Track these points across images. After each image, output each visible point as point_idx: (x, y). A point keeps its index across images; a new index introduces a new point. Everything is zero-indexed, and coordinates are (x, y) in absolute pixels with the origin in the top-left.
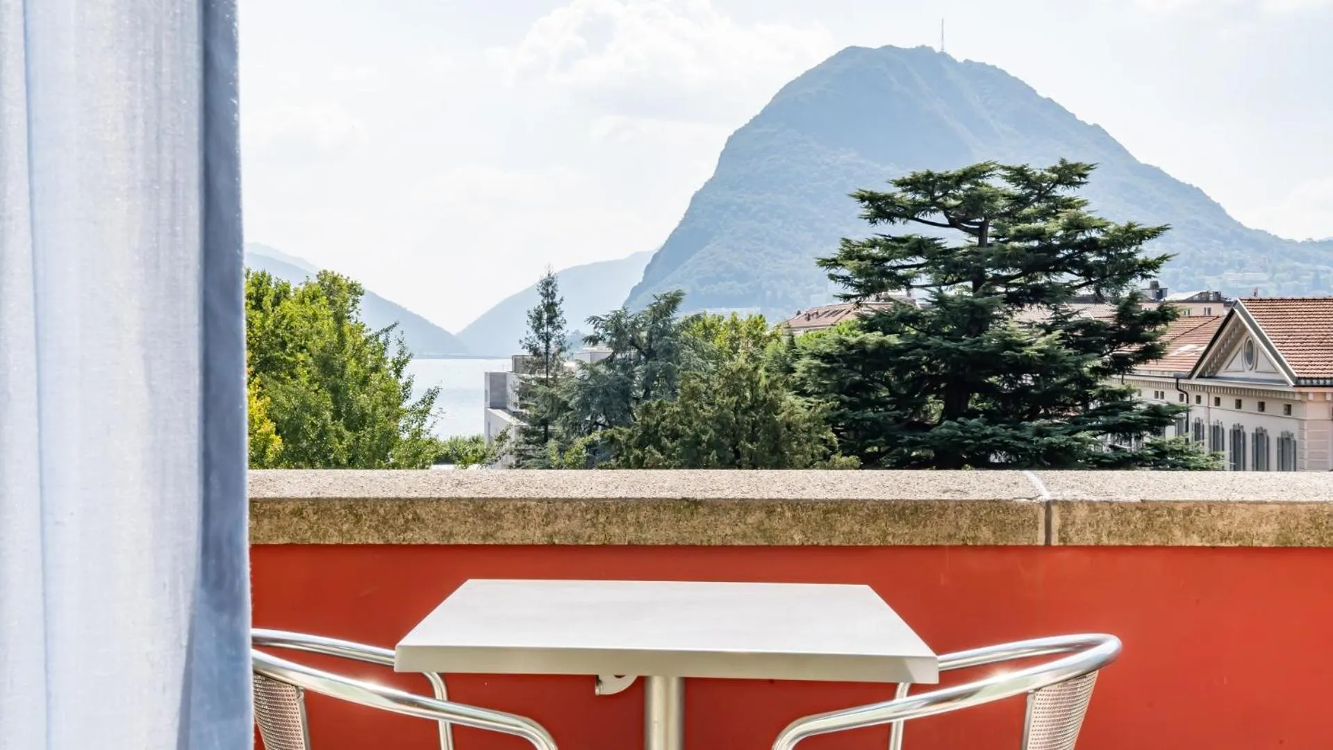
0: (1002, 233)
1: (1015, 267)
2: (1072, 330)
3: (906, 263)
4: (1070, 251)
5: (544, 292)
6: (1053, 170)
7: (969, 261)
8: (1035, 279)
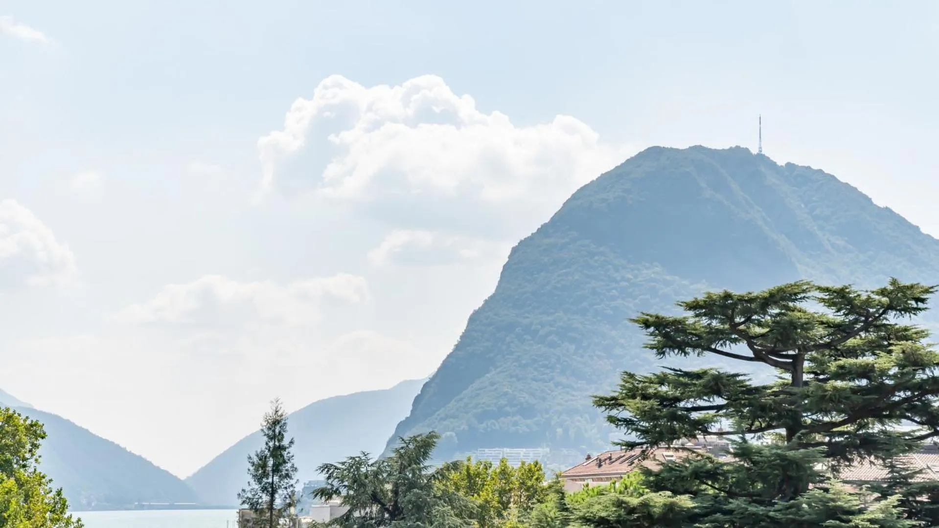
0: (820, 369)
1: (840, 412)
2: (913, 495)
3: (701, 403)
4: (909, 393)
5: (271, 433)
6: (883, 292)
7: (780, 403)
8: (865, 426)
